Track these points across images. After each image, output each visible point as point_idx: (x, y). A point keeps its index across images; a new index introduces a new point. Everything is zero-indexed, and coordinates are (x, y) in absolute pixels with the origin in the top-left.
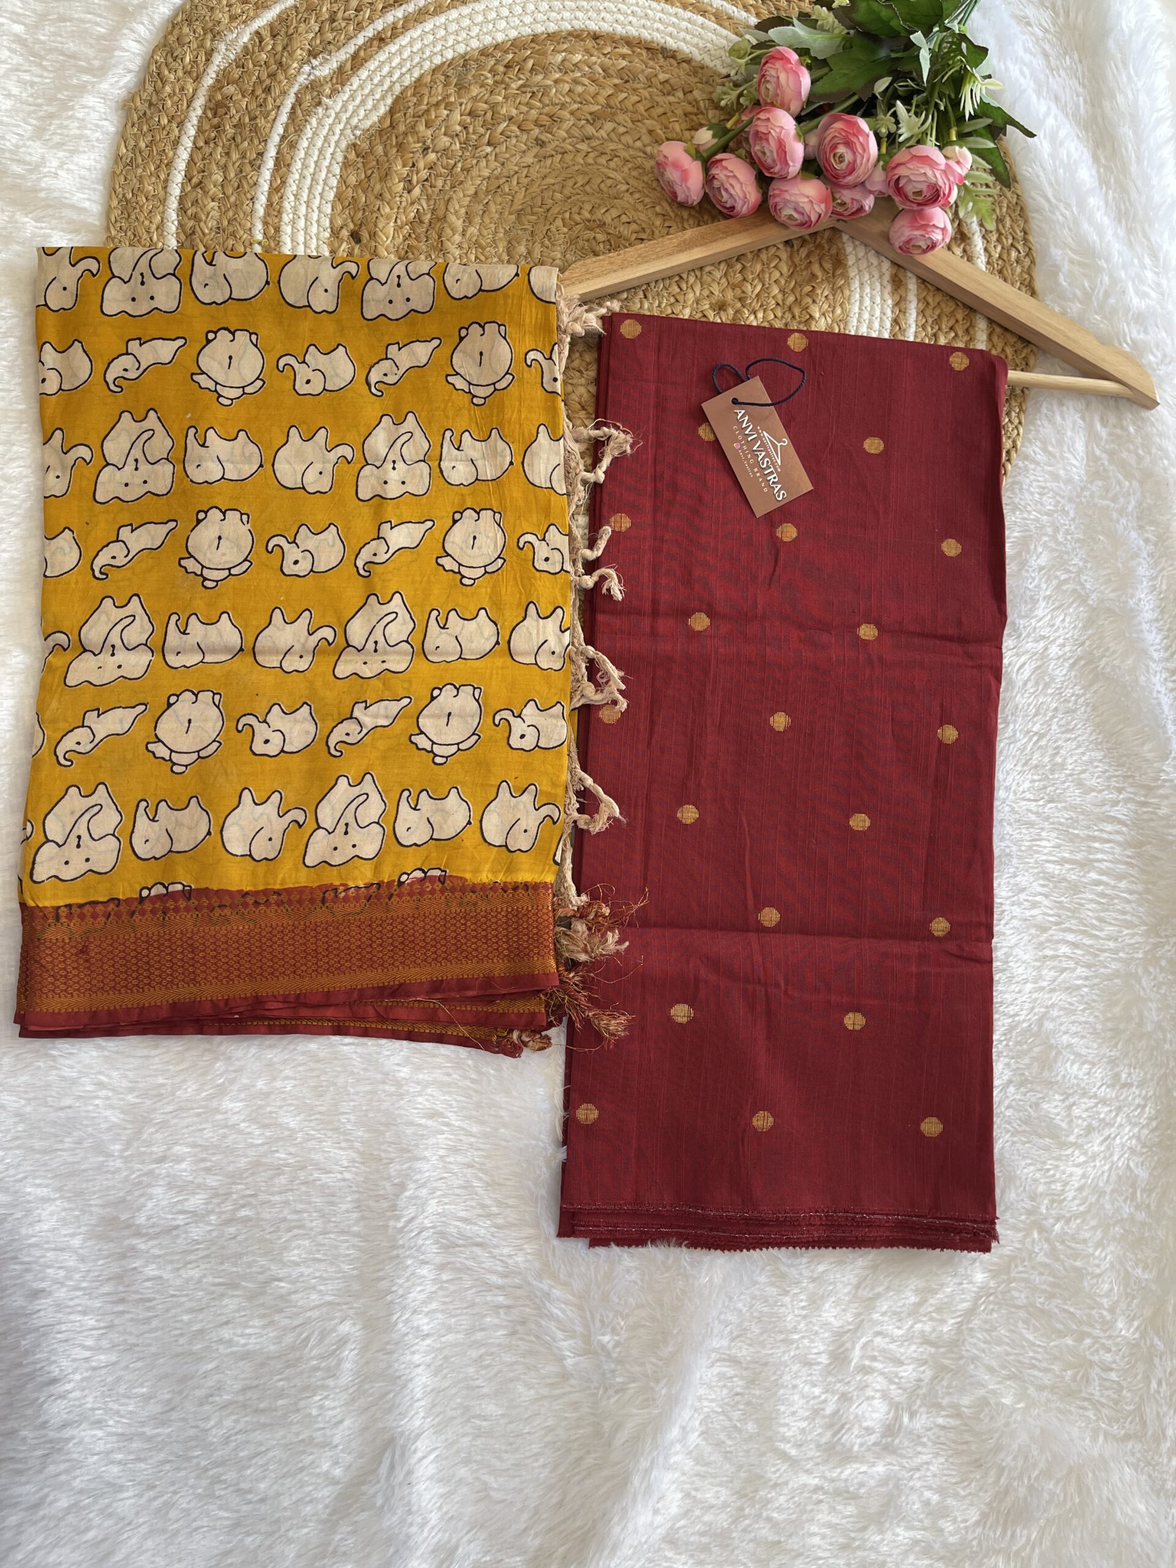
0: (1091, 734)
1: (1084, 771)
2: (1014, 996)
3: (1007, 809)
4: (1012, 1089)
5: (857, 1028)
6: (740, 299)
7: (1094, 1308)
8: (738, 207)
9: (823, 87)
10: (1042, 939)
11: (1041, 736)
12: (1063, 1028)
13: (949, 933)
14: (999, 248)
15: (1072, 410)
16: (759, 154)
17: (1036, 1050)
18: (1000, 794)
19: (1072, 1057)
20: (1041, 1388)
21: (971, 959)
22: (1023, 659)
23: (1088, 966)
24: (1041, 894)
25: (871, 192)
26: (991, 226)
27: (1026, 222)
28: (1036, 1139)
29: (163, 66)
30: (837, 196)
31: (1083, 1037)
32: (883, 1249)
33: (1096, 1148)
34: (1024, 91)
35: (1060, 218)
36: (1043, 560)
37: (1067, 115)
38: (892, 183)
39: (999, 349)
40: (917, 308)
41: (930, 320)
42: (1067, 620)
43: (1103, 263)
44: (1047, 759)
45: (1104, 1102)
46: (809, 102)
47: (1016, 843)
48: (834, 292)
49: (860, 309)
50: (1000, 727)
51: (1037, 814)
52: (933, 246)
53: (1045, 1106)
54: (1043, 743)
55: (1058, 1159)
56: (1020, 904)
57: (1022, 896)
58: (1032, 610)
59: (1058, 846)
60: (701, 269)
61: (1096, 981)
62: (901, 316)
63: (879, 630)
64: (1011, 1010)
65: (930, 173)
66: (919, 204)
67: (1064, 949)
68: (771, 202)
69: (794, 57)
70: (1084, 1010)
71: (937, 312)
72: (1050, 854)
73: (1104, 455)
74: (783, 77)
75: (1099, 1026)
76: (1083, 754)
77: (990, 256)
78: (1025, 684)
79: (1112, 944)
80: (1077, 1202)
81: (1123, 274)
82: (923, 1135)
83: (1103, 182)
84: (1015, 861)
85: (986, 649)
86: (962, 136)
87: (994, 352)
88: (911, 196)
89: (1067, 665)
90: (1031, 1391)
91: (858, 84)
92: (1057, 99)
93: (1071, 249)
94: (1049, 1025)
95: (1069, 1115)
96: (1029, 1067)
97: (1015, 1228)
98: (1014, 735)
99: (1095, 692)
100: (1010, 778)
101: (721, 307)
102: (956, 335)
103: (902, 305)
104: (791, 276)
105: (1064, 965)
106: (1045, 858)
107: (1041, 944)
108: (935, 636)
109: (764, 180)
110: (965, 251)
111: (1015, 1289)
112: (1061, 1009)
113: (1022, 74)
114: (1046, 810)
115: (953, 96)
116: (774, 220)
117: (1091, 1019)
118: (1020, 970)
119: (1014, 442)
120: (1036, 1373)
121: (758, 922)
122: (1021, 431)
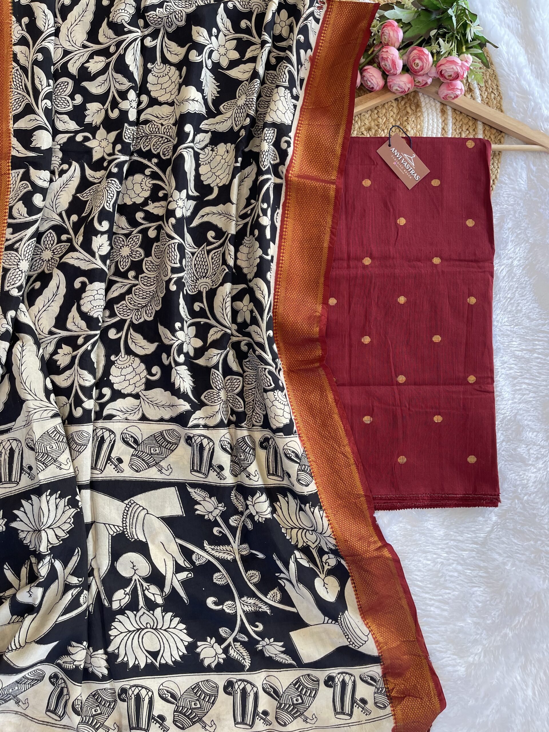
0: (533, 297)
1: (530, 312)
2: (504, 406)
3: (498, 330)
4: (504, 443)
5: (440, 421)
6: (377, 125)
7: (541, 529)
8: (375, 88)
9: (409, 34)
10: (515, 382)
11: (511, 299)
12: (525, 418)
13: (476, 382)
14: (486, 94)
15: (520, 160)
16: (384, 66)
17: (514, 427)
18: (495, 323)
19: (529, 430)
20: (521, 561)
21: (485, 392)
22: (503, 267)
23: (535, 392)
24: (513, 364)
25: (430, 77)
26: (483, 85)
27: (497, 81)
28: (515, 463)
30: (416, 79)
31: (533, 421)
32: (454, 508)
33: (540, 466)
34: (494, 25)
35: (512, 79)
36: (510, 225)
37: (514, 34)
38: (439, 73)
39: (488, 137)
40: (452, 122)
41: (458, 127)
42: (521, 249)
43: (531, 97)
44: (514, 308)
45: (543, 447)
46: (403, 42)
47: (502, 343)
48: (416, 118)
49: (428, 125)
50: (494, 296)
51: (511, 331)
52: (457, 97)
53: (519, 450)
54: (512, 302)
55: (524, 471)
56: (504, 368)
57: (505, 365)
58: (506, 246)
59: (520, 344)
60: (360, 114)
61: (538, 398)
62: (446, 126)
63: (441, 260)
64: (503, 412)
65: (455, 68)
66: (450, 80)
67: (524, 386)
68: (388, 84)
69: (396, 24)
70: (533, 411)
71: (461, 123)
72: (517, 347)
73: (535, 179)
74: (391, 33)
75: (540, 417)
76: (530, 305)
77: (483, 97)
78: (504, 277)
79: (544, 383)
80: (533, 487)
81: (540, 101)
82: (468, 463)
83: (530, 61)
84: (502, 351)
85: (487, 264)
86: (468, 48)
87: (486, 138)
88: (447, 77)
89: (521, 268)
90: (517, 562)
91: (423, 32)
92: (509, 27)
93: (518, 92)
94: (519, 417)
95: (529, 453)
96: (511, 434)
97: (508, 499)
98: (500, 299)
99: (534, 279)
100: (499, 317)
101: (369, 129)
102: (469, 132)
103: (446, 121)
104: (398, 114)
105: (524, 392)
106: (515, 349)
107: (514, 384)
108: (465, 261)
109: (385, 75)
110: (472, 96)
111: (508, 522)
112: (524, 410)
113: (493, 18)
114: (514, 329)
115: (463, 32)
116: (390, 91)
117: (537, 414)
118: (506, 395)
119: (496, 176)
120: (518, 555)
121: (397, 381)
122: (499, 171)
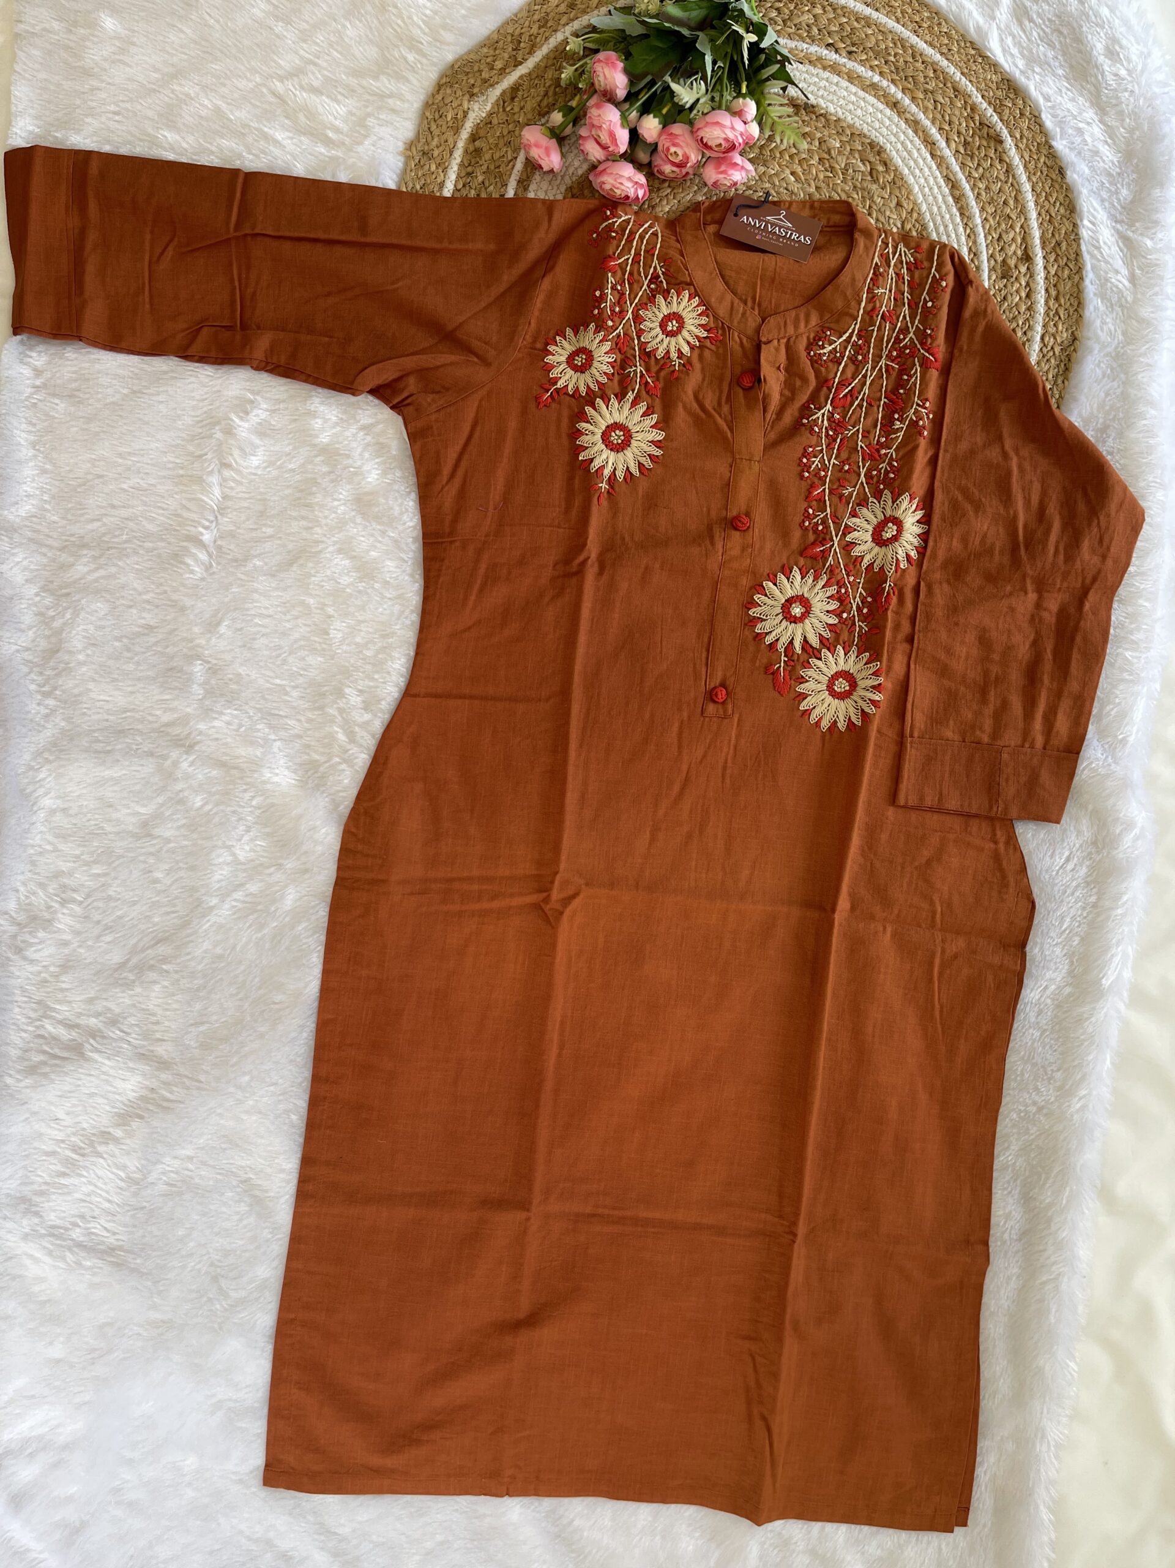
26: (1051, 249)
27: (1078, 245)
29: (432, 123)
